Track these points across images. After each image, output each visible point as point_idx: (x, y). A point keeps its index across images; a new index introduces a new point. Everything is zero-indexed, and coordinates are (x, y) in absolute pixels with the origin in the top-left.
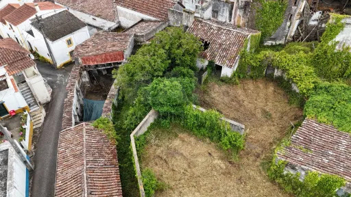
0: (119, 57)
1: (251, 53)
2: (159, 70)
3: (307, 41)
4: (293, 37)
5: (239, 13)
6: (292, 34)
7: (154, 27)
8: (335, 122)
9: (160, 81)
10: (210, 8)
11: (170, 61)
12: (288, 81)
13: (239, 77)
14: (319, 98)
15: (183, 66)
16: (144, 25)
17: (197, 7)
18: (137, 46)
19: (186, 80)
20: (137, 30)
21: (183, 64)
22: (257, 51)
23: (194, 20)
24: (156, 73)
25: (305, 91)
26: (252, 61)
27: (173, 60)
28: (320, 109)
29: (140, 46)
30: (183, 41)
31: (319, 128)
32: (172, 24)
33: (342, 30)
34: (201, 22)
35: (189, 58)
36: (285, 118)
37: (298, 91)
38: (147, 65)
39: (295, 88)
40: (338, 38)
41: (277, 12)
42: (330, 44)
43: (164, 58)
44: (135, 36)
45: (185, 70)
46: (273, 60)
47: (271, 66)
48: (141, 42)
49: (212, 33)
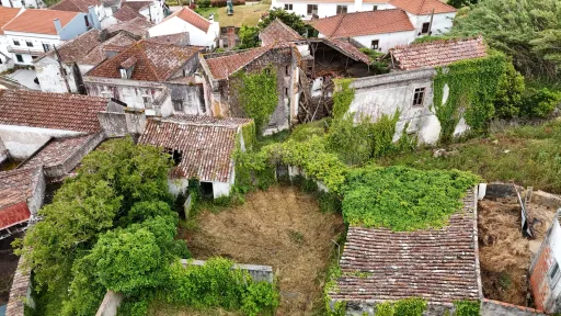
0: (19, 215)
1: (249, 152)
2: (105, 219)
3: (317, 119)
4: (298, 118)
5: (215, 98)
6: (296, 113)
7: (78, 147)
8: (385, 221)
9: (111, 237)
10: (169, 99)
11: (122, 197)
12: (311, 180)
13: (242, 192)
14: (356, 193)
15: (146, 199)
16: (58, 146)
17: (146, 100)
18: (51, 186)
19: (158, 222)
20: (47, 158)
21: (146, 195)
22: (257, 148)
23: (146, 122)
24: (101, 226)
25: (336, 189)
26: (253, 164)
27: (128, 194)
28: (362, 209)
29: (58, 185)
30: (136, 159)
31: (369, 236)
32: (109, 135)
33: (353, 97)
34: (159, 123)
35: (154, 183)
36: (323, 235)
37: (326, 191)
38: (80, 216)
39: (321, 187)
40: (353, 108)
41: (267, 87)
42: (345, 117)
43: (110, 195)
44: (44, 168)
45: (152, 206)
46: (281, 156)
47: (281, 165)
48: (59, 178)
49: (182, 136)
